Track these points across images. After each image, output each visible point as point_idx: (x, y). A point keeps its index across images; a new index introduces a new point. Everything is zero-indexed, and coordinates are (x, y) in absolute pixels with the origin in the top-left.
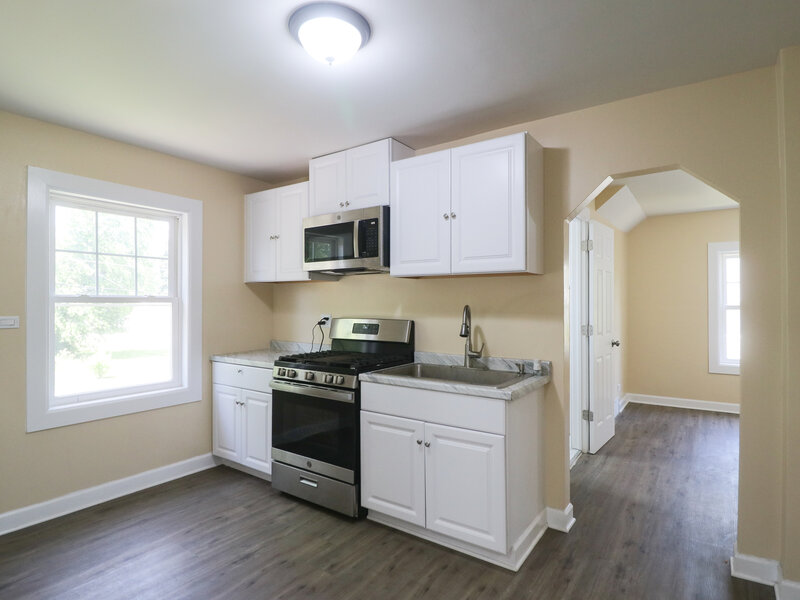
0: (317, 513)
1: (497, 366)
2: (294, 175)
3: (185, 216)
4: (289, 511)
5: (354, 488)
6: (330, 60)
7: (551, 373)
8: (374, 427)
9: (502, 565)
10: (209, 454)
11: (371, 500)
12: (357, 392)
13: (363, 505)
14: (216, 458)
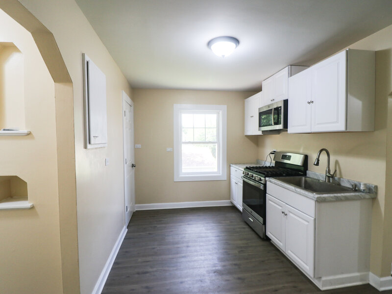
0: (252, 232)
1: (345, 184)
2: (257, 90)
3: (221, 113)
4: (243, 228)
5: (264, 226)
6: (223, 56)
7: (376, 193)
8: (270, 202)
9: (317, 285)
10: (229, 201)
11: (269, 233)
12: (265, 185)
13: (267, 234)
14: (232, 203)
